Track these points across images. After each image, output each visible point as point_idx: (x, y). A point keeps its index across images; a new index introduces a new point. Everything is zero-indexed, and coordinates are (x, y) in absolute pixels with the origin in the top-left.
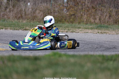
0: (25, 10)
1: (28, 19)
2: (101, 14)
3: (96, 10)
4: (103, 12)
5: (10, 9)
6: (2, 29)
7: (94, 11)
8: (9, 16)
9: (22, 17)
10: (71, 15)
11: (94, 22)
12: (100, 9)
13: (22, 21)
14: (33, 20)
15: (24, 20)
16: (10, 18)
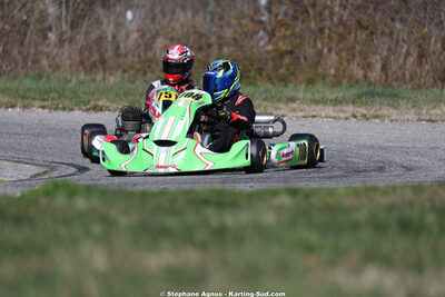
0: (114, 37)
1: (124, 71)
2: (390, 49)
3: (372, 33)
4: (398, 41)
5: (62, 34)
6: (13, 106)
7: (364, 36)
8: (57, 59)
9: (103, 62)
10: (282, 54)
11: (366, 76)
12: (387, 31)
13: (104, 79)
14: (145, 73)
15: (111, 74)
16: (62, 69)
